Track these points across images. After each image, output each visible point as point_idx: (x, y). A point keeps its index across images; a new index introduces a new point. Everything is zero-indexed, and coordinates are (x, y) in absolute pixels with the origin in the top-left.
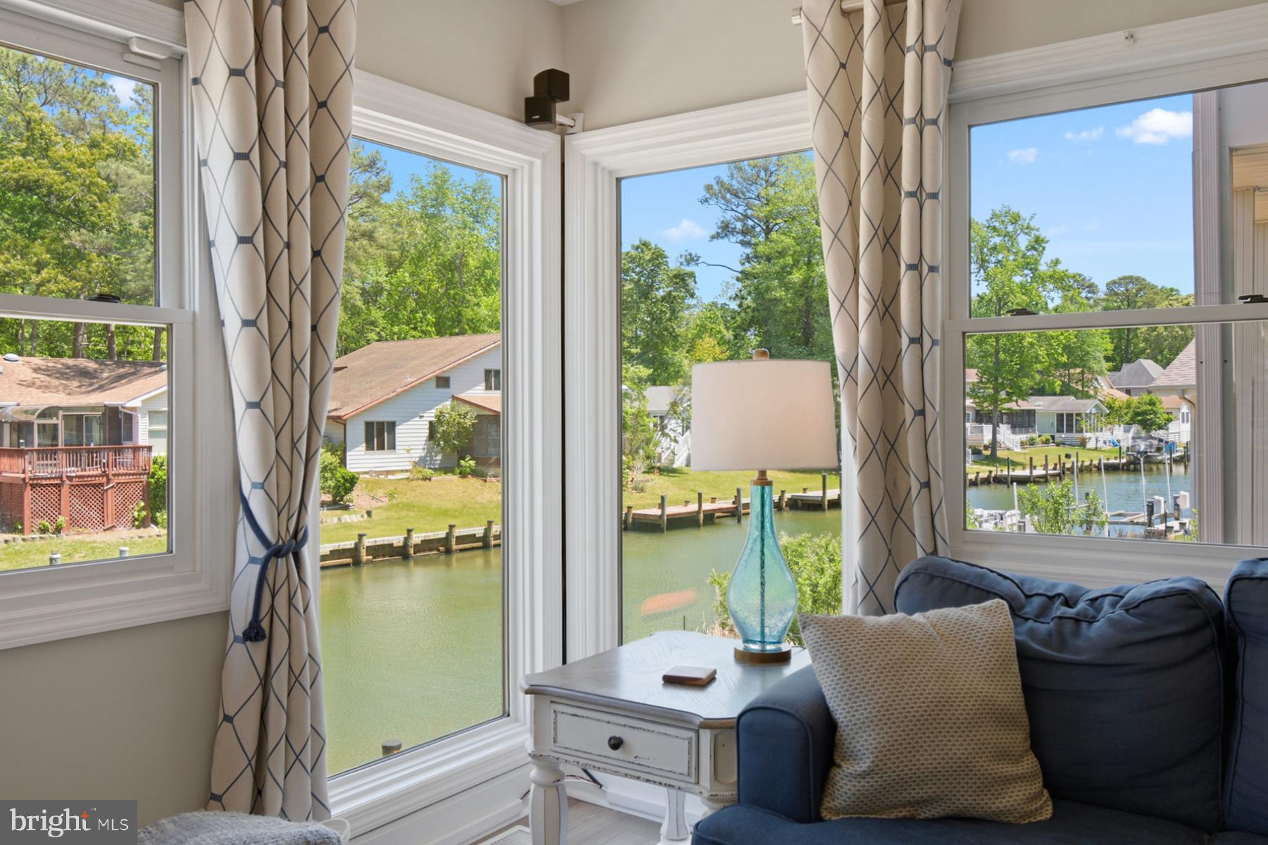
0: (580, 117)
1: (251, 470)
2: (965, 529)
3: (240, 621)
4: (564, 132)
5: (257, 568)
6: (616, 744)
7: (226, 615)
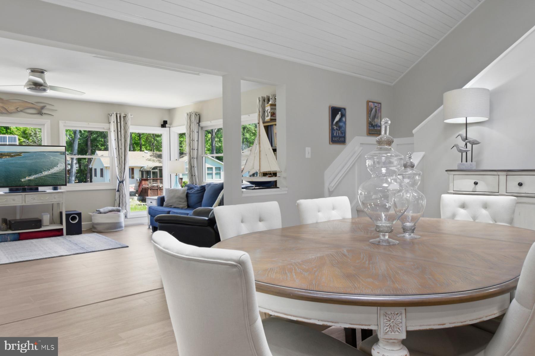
0: (171, 125)
1: (117, 174)
2: (203, 181)
3: (117, 190)
4: (170, 127)
5: (118, 184)
6: (151, 202)
7: (116, 189)
